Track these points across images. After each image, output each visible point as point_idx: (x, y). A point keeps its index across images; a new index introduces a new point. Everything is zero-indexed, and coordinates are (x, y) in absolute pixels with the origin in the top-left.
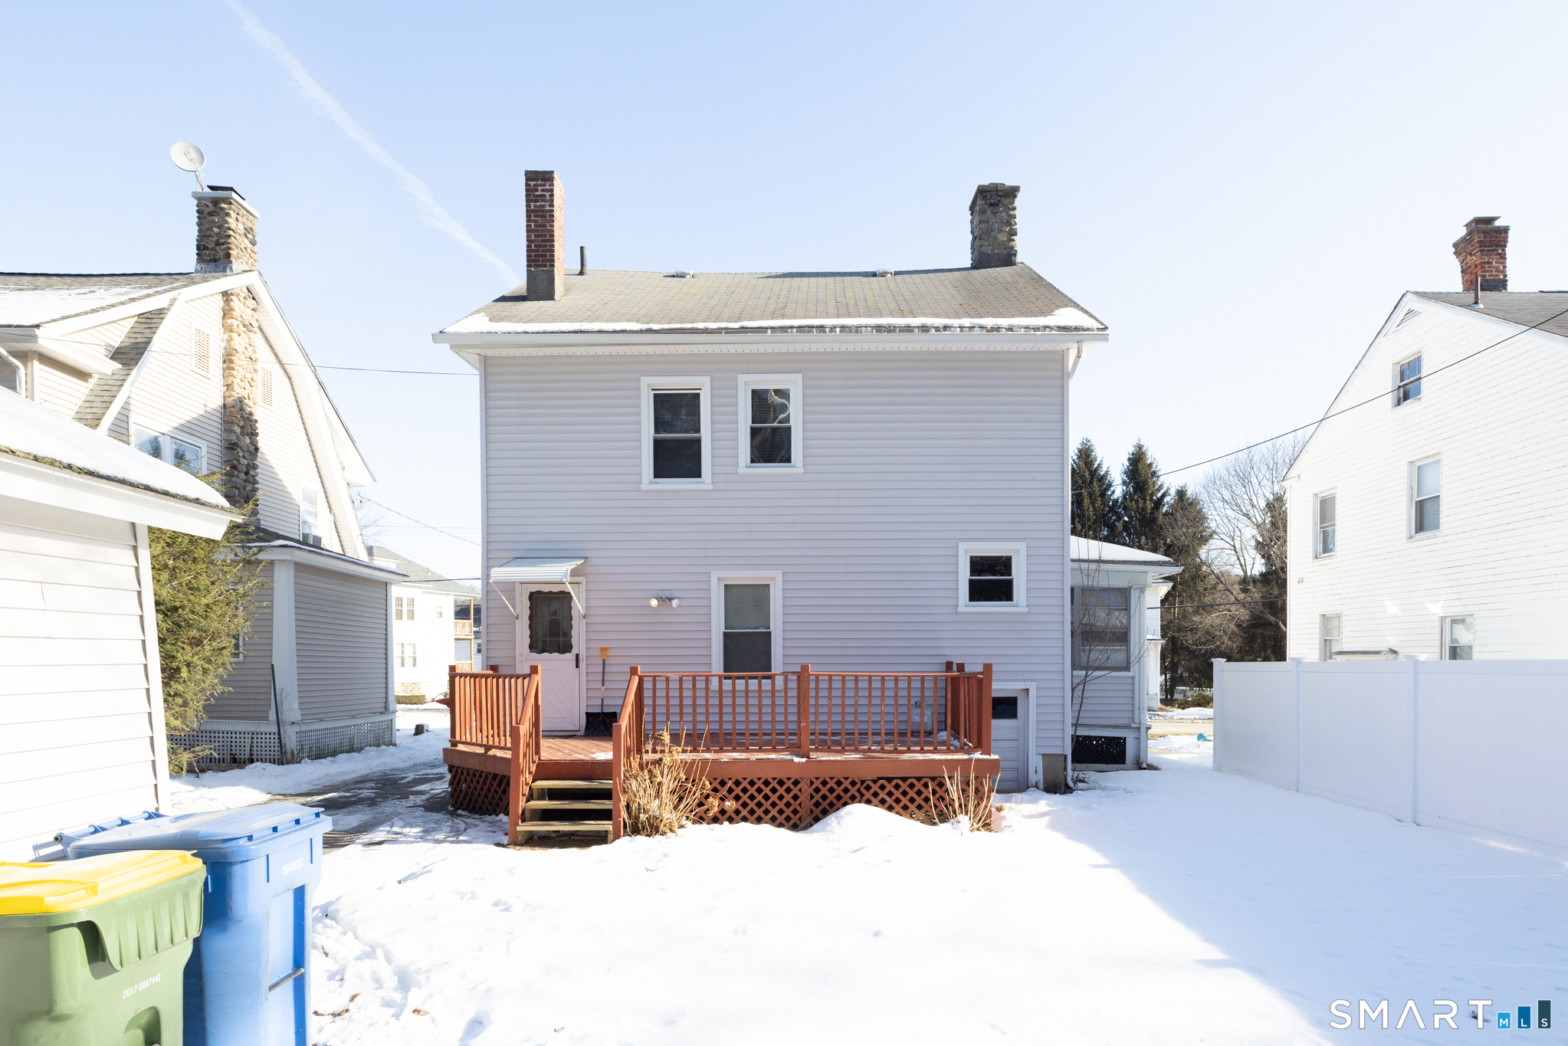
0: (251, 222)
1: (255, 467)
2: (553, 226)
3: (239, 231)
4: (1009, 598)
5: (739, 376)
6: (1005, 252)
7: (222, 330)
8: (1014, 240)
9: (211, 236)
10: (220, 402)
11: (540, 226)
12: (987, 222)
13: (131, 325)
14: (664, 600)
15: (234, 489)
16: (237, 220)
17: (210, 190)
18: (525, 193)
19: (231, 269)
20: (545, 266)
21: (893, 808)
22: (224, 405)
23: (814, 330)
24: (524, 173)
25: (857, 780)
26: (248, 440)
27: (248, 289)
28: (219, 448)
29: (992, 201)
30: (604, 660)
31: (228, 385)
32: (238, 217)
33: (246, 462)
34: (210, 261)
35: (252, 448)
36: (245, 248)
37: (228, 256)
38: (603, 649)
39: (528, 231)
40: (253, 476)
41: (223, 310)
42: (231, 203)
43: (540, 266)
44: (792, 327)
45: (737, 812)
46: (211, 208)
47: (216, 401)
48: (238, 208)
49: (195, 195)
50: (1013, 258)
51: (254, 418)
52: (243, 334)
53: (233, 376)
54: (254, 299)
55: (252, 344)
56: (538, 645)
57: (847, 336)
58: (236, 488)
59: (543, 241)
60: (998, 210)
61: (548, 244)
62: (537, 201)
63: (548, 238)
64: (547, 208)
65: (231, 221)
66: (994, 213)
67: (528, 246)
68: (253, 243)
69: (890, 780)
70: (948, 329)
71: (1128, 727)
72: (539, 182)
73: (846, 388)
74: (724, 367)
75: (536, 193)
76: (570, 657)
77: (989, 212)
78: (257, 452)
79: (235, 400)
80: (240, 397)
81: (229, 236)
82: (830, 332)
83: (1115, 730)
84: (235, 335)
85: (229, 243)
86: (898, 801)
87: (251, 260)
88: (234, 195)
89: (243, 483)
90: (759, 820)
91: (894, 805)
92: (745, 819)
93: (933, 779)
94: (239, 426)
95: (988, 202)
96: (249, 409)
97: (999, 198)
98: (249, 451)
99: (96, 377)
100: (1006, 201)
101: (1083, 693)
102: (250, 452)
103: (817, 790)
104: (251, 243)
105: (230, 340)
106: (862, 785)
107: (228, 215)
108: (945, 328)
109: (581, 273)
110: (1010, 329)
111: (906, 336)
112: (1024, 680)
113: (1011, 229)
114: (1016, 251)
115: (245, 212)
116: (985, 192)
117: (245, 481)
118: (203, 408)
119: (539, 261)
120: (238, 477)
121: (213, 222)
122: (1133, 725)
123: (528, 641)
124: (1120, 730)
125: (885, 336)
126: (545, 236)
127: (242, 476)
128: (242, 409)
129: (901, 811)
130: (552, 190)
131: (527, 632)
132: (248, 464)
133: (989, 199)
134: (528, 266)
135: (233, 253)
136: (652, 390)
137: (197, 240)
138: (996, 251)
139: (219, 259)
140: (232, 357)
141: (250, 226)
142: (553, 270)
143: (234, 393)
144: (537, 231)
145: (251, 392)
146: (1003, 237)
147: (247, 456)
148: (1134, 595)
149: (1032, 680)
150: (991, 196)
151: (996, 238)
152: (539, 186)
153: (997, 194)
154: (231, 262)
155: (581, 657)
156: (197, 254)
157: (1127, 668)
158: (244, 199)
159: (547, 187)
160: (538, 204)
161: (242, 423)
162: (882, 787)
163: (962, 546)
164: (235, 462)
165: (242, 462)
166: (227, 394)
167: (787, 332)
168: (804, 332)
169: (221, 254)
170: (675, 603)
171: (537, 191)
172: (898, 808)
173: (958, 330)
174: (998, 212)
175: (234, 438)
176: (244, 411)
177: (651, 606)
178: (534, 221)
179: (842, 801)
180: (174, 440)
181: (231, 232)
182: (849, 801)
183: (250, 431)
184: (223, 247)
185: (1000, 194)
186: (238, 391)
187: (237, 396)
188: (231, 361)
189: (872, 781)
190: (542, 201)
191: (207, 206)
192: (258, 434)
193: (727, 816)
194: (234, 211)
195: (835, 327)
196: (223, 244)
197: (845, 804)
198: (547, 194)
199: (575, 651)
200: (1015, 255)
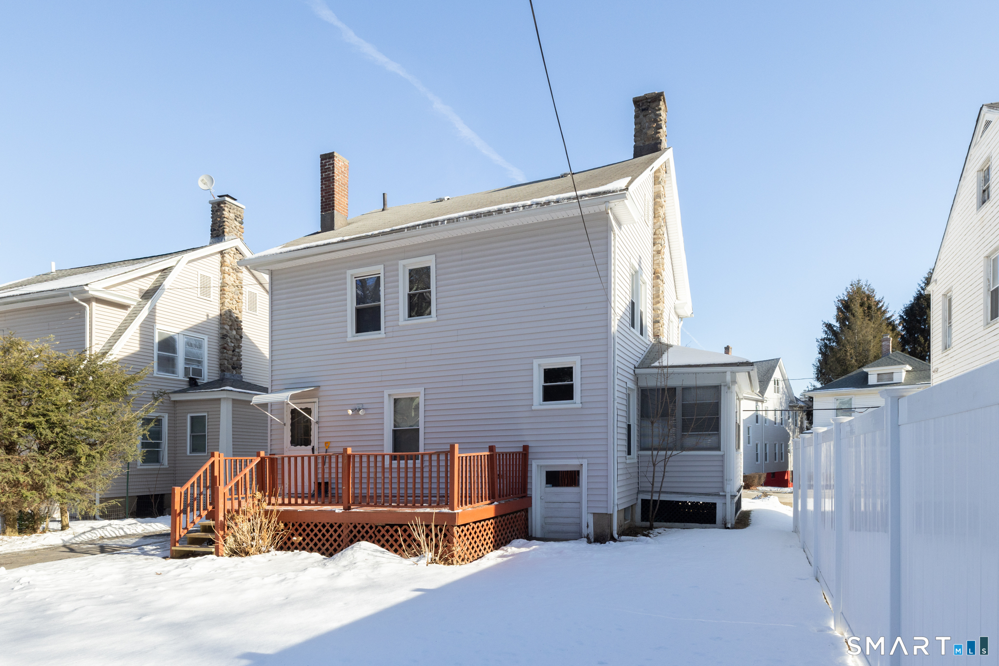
0: (240, 211)
1: (239, 347)
2: (333, 185)
3: (230, 218)
4: (571, 397)
5: (399, 261)
6: (653, 143)
7: (220, 273)
8: (659, 132)
9: (217, 223)
10: (218, 313)
11: (327, 187)
12: (640, 123)
13: (156, 277)
14: (356, 410)
15: (224, 361)
16: (229, 212)
17: (219, 198)
18: (320, 168)
19: (225, 240)
20: (330, 210)
21: (385, 546)
22: (221, 314)
23: (432, 225)
24: (320, 156)
25: (373, 526)
26: (234, 332)
27: (236, 249)
28: (217, 338)
29: (644, 107)
30: (326, 449)
31: (222, 303)
32: (230, 210)
33: (233, 345)
34: (216, 237)
35: (238, 337)
36: (235, 227)
37: (223, 232)
38: (326, 443)
39: (321, 191)
40: (238, 352)
41: (221, 262)
42: (225, 203)
43: (327, 211)
44: (419, 225)
45: (300, 544)
46: (217, 208)
47: (215, 312)
48: (230, 205)
49: (211, 202)
50: (659, 146)
51: (240, 320)
52: (232, 274)
53: (225, 298)
54: (240, 254)
55: (239, 279)
56: (295, 442)
57: (452, 225)
58: (226, 359)
59: (329, 195)
60: (647, 113)
61: (331, 196)
62: (326, 172)
63: (331, 193)
64: (331, 175)
65: (226, 213)
66: (645, 116)
67: (322, 200)
68: (241, 223)
69: (392, 526)
70: (514, 209)
71: (717, 495)
72: (327, 160)
73: (462, 260)
74: (389, 258)
75: (326, 167)
76: (310, 447)
77: (641, 116)
78: (242, 339)
79: (225, 311)
80: (229, 309)
81: (224, 222)
82: (442, 224)
83: (707, 497)
84: (226, 275)
85: (224, 225)
86: (387, 541)
87: (239, 232)
88: (227, 199)
89: (231, 356)
90: (311, 550)
91: (385, 543)
92: (304, 549)
93: (401, 526)
94: (228, 325)
95: (641, 109)
96: (236, 315)
97: (649, 104)
98: (235, 338)
99: (132, 307)
100: (653, 105)
101: (665, 469)
102: (237, 340)
103: (351, 532)
104: (240, 223)
105: (224, 278)
106: (376, 529)
107: (224, 210)
108: (513, 208)
109: (383, 210)
110: (557, 201)
111: (488, 219)
112: (578, 458)
113: (658, 125)
114: (661, 140)
115: (236, 207)
116: (638, 101)
117: (233, 355)
118: (206, 317)
119: (326, 208)
120: (227, 353)
121: (218, 215)
122: (721, 493)
123: (290, 439)
124: (711, 497)
125: (475, 221)
126: (330, 192)
127: (230, 352)
128: (231, 316)
129: (389, 548)
130: (333, 164)
131: (290, 434)
132: (234, 345)
133: (642, 106)
134: (322, 212)
135: (226, 230)
136: (355, 278)
137: (211, 227)
138: (647, 143)
139: (220, 235)
140: (224, 288)
141: (239, 213)
142: (334, 212)
143: (225, 307)
144: (326, 190)
145: (238, 305)
146: (651, 132)
147: (233, 341)
148: (723, 390)
149: (582, 458)
150: (643, 104)
151: (646, 134)
152: (327, 161)
153: (647, 102)
154: (225, 236)
155: (315, 448)
156: (211, 234)
157: (718, 448)
158: (235, 200)
159: (331, 162)
160: (327, 173)
161: (230, 323)
162: (388, 531)
163: (536, 362)
164: (226, 345)
165: (230, 345)
166: (222, 308)
167: (416, 229)
168: (426, 227)
169: (221, 231)
170: (361, 412)
171: (326, 165)
172: (387, 545)
173: (521, 208)
174: (647, 115)
175: (225, 332)
176: (232, 316)
177: (349, 415)
178: (325, 184)
179: (357, 539)
180: (185, 336)
181: (225, 219)
182: (361, 539)
183: (236, 327)
184: (221, 228)
185: (649, 100)
186: (228, 306)
187: (228, 308)
188: (224, 290)
189: (381, 526)
190: (329, 171)
191: (215, 207)
192: (242, 328)
193: (294, 546)
194: (228, 207)
195: (444, 221)
196: (222, 226)
197: (359, 541)
198: (331, 166)
199: (312, 444)
200: (660, 143)
